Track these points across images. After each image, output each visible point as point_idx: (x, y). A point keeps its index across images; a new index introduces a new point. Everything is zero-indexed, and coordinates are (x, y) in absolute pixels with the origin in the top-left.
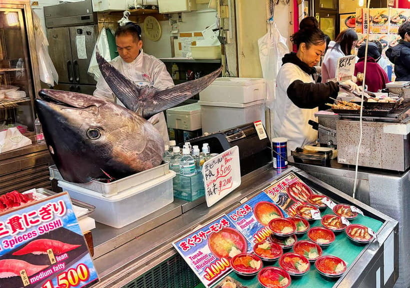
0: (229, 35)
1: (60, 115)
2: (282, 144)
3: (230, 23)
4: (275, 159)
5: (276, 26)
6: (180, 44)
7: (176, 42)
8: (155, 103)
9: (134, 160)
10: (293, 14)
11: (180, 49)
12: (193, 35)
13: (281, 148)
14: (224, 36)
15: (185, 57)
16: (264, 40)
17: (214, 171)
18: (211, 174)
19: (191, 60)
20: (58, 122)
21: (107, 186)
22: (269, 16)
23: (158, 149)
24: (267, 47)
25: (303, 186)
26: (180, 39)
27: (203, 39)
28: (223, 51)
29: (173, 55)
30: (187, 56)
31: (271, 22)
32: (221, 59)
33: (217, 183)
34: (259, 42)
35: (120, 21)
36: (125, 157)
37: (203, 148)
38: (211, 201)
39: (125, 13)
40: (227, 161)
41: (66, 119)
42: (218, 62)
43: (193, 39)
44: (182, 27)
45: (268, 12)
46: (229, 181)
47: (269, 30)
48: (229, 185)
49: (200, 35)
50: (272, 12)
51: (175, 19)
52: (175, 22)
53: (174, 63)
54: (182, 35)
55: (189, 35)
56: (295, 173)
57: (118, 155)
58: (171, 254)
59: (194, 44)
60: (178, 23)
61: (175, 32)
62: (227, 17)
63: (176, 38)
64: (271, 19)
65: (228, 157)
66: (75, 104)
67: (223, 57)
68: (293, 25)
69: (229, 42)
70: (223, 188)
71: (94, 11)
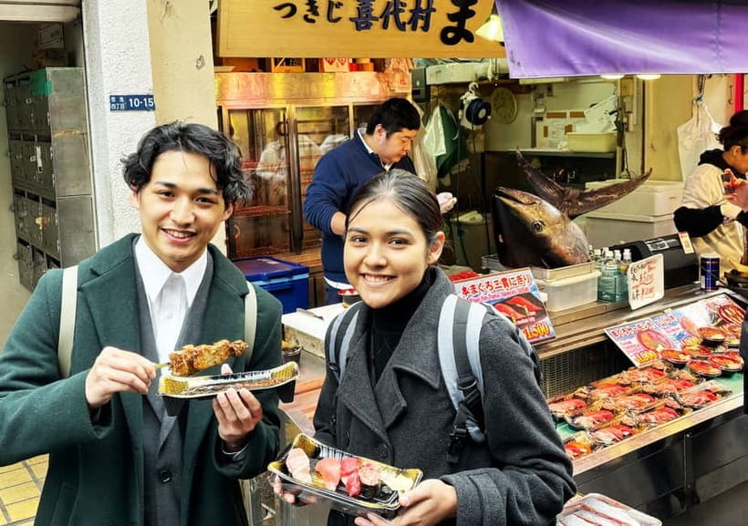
0: (633, 119)
1: (514, 209)
2: (712, 260)
3: (635, 103)
4: (703, 278)
5: (706, 108)
6: (546, 129)
7: (540, 126)
8: (580, 204)
9: (567, 254)
10: (734, 88)
11: (546, 134)
12: (568, 115)
13: (712, 265)
14: (625, 120)
15: (556, 147)
16: (686, 128)
17: (638, 277)
18: (634, 279)
19: (566, 153)
20: (512, 215)
21: (548, 272)
22: (696, 95)
23: (584, 247)
24: (690, 139)
25: (738, 309)
26: (547, 122)
27: (585, 122)
28: (620, 141)
29: (534, 145)
30: (559, 147)
31: (699, 103)
32: (615, 153)
33: (640, 289)
34: (680, 130)
35: (463, 97)
36: (560, 250)
37: (624, 254)
38: (634, 304)
39: (470, 86)
40: (650, 269)
41: (518, 212)
42: (611, 156)
43: (568, 121)
44: (552, 104)
45: (695, 88)
46: (651, 290)
47: (695, 113)
48: (651, 295)
49: (581, 115)
50: (701, 89)
51: (541, 92)
52: (542, 96)
53: (534, 156)
54: (551, 116)
55: (563, 116)
56: (728, 295)
57: (555, 248)
58: (601, 339)
59: (569, 129)
60: (546, 98)
61: (539, 111)
62: (631, 94)
63: (541, 119)
64: (699, 99)
65: (652, 266)
66: (523, 201)
67: (619, 149)
68: (734, 106)
69: (631, 128)
70: (644, 296)
71: (428, 83)
